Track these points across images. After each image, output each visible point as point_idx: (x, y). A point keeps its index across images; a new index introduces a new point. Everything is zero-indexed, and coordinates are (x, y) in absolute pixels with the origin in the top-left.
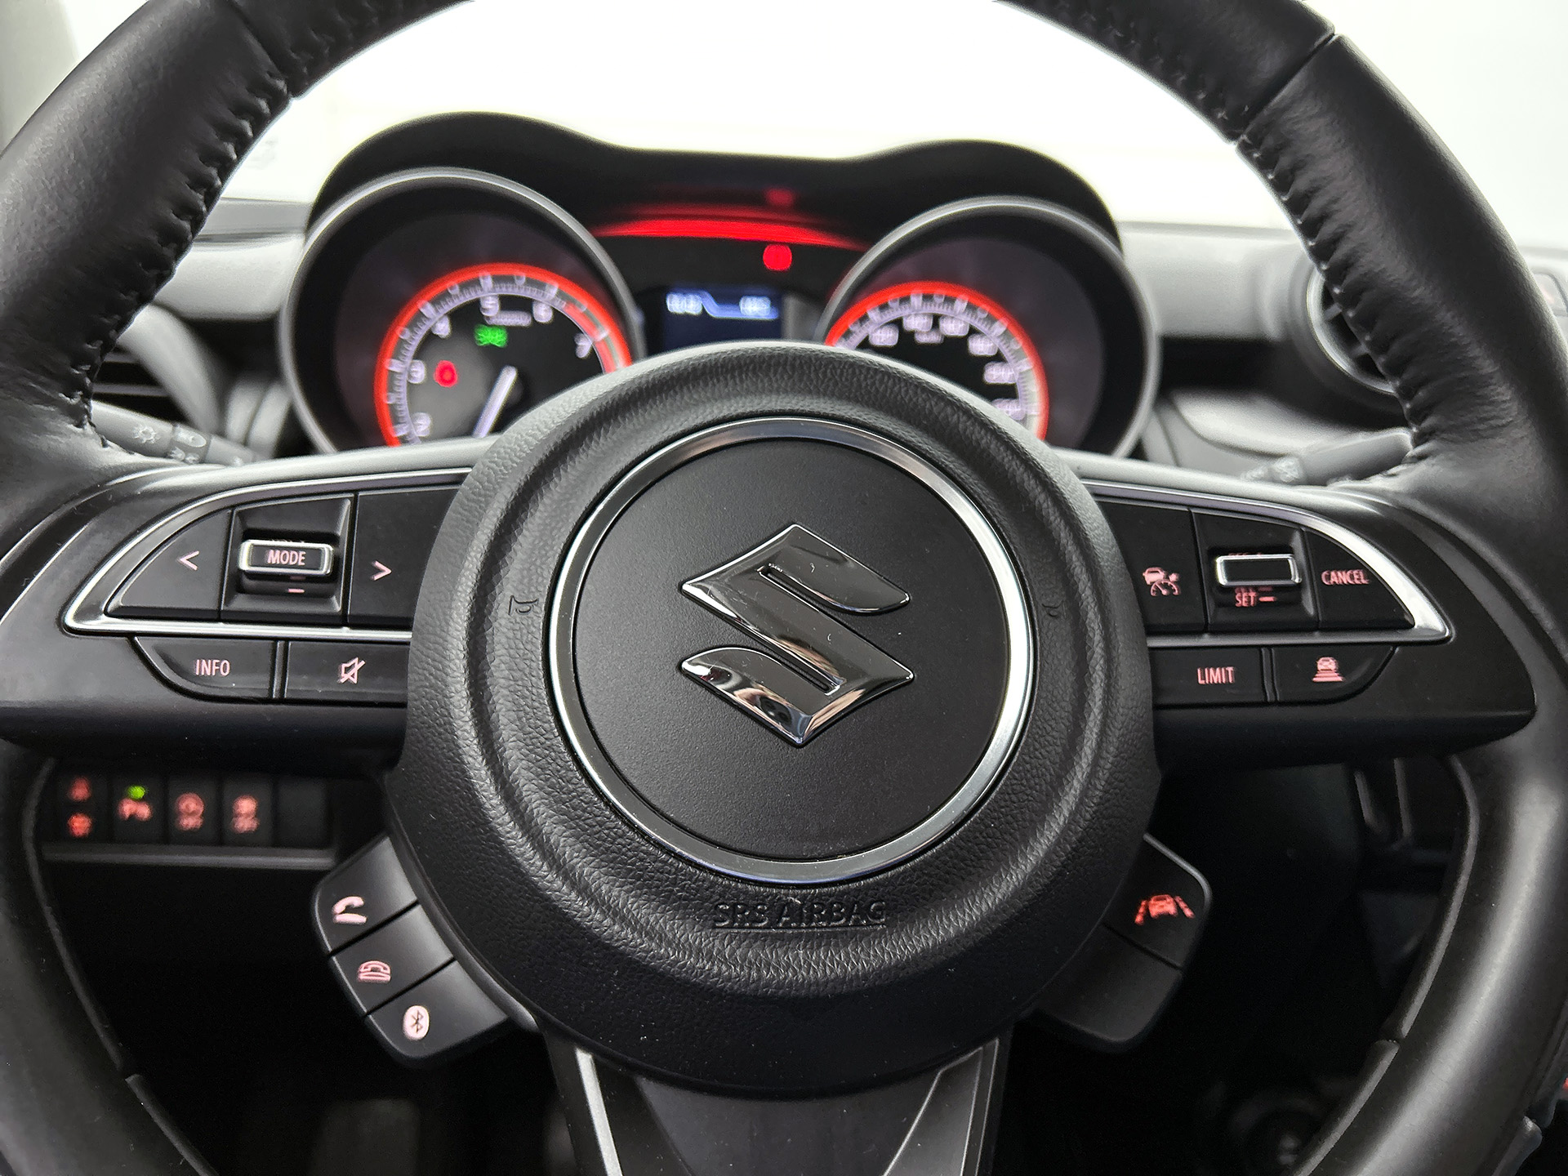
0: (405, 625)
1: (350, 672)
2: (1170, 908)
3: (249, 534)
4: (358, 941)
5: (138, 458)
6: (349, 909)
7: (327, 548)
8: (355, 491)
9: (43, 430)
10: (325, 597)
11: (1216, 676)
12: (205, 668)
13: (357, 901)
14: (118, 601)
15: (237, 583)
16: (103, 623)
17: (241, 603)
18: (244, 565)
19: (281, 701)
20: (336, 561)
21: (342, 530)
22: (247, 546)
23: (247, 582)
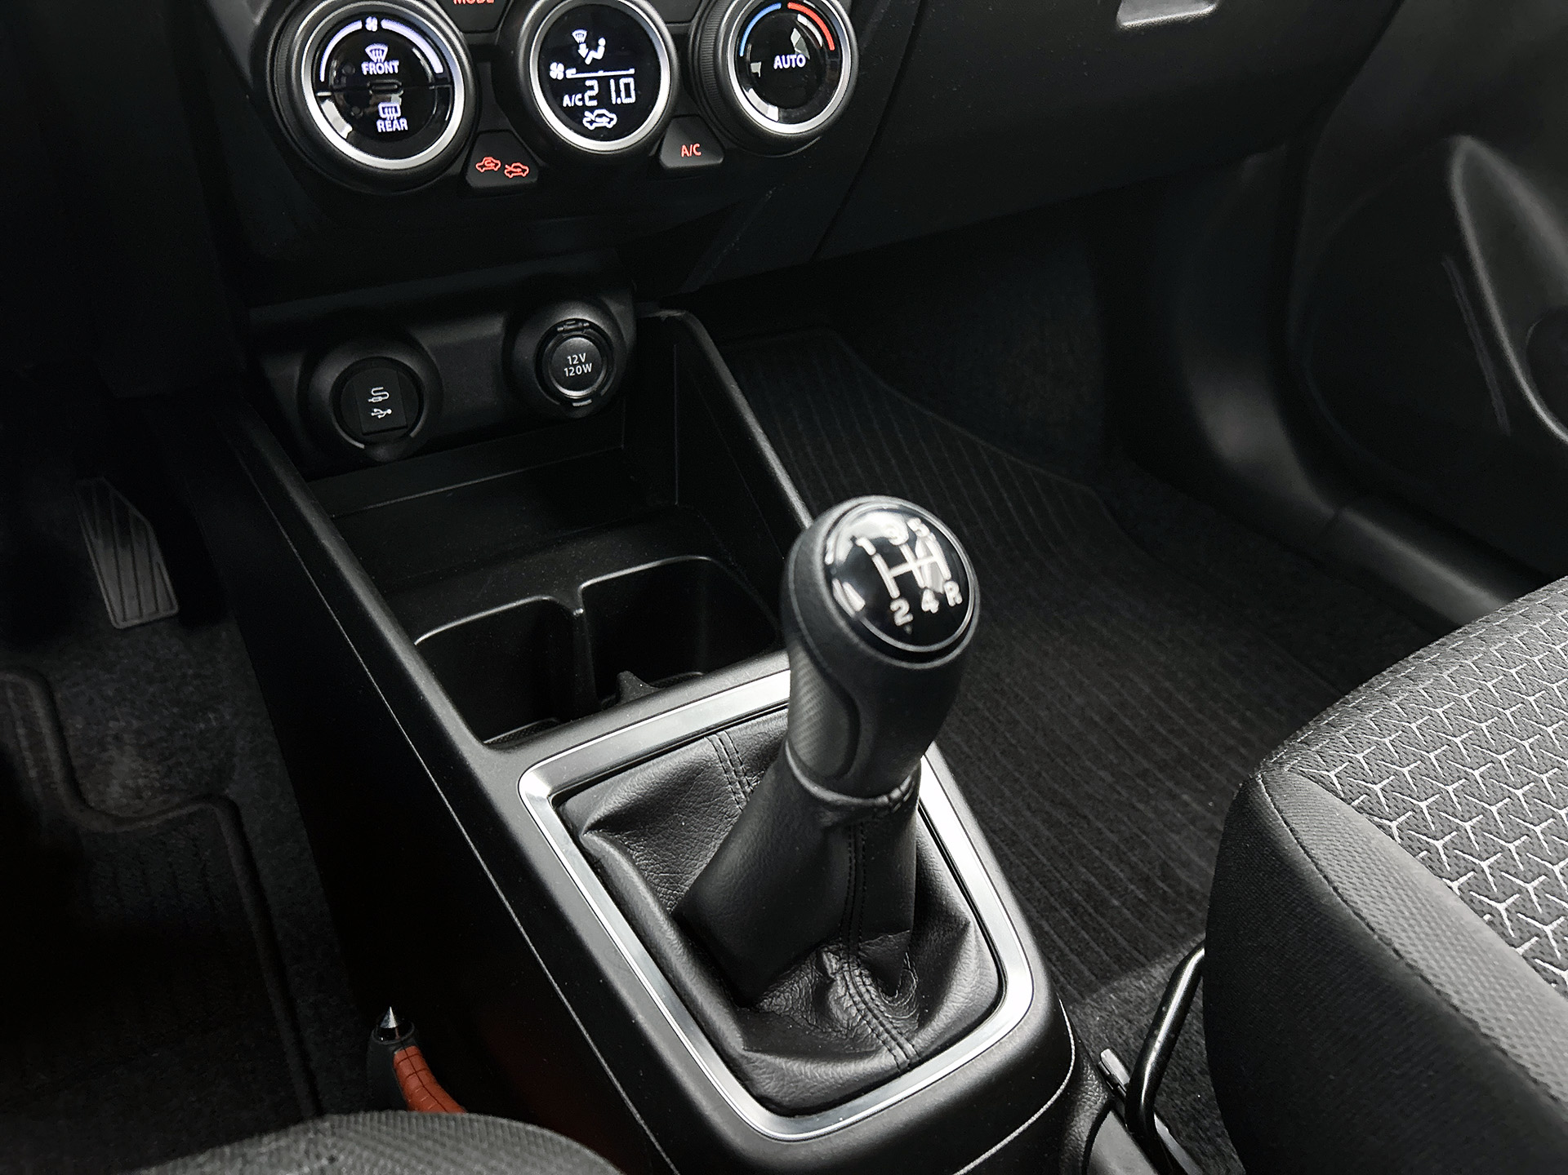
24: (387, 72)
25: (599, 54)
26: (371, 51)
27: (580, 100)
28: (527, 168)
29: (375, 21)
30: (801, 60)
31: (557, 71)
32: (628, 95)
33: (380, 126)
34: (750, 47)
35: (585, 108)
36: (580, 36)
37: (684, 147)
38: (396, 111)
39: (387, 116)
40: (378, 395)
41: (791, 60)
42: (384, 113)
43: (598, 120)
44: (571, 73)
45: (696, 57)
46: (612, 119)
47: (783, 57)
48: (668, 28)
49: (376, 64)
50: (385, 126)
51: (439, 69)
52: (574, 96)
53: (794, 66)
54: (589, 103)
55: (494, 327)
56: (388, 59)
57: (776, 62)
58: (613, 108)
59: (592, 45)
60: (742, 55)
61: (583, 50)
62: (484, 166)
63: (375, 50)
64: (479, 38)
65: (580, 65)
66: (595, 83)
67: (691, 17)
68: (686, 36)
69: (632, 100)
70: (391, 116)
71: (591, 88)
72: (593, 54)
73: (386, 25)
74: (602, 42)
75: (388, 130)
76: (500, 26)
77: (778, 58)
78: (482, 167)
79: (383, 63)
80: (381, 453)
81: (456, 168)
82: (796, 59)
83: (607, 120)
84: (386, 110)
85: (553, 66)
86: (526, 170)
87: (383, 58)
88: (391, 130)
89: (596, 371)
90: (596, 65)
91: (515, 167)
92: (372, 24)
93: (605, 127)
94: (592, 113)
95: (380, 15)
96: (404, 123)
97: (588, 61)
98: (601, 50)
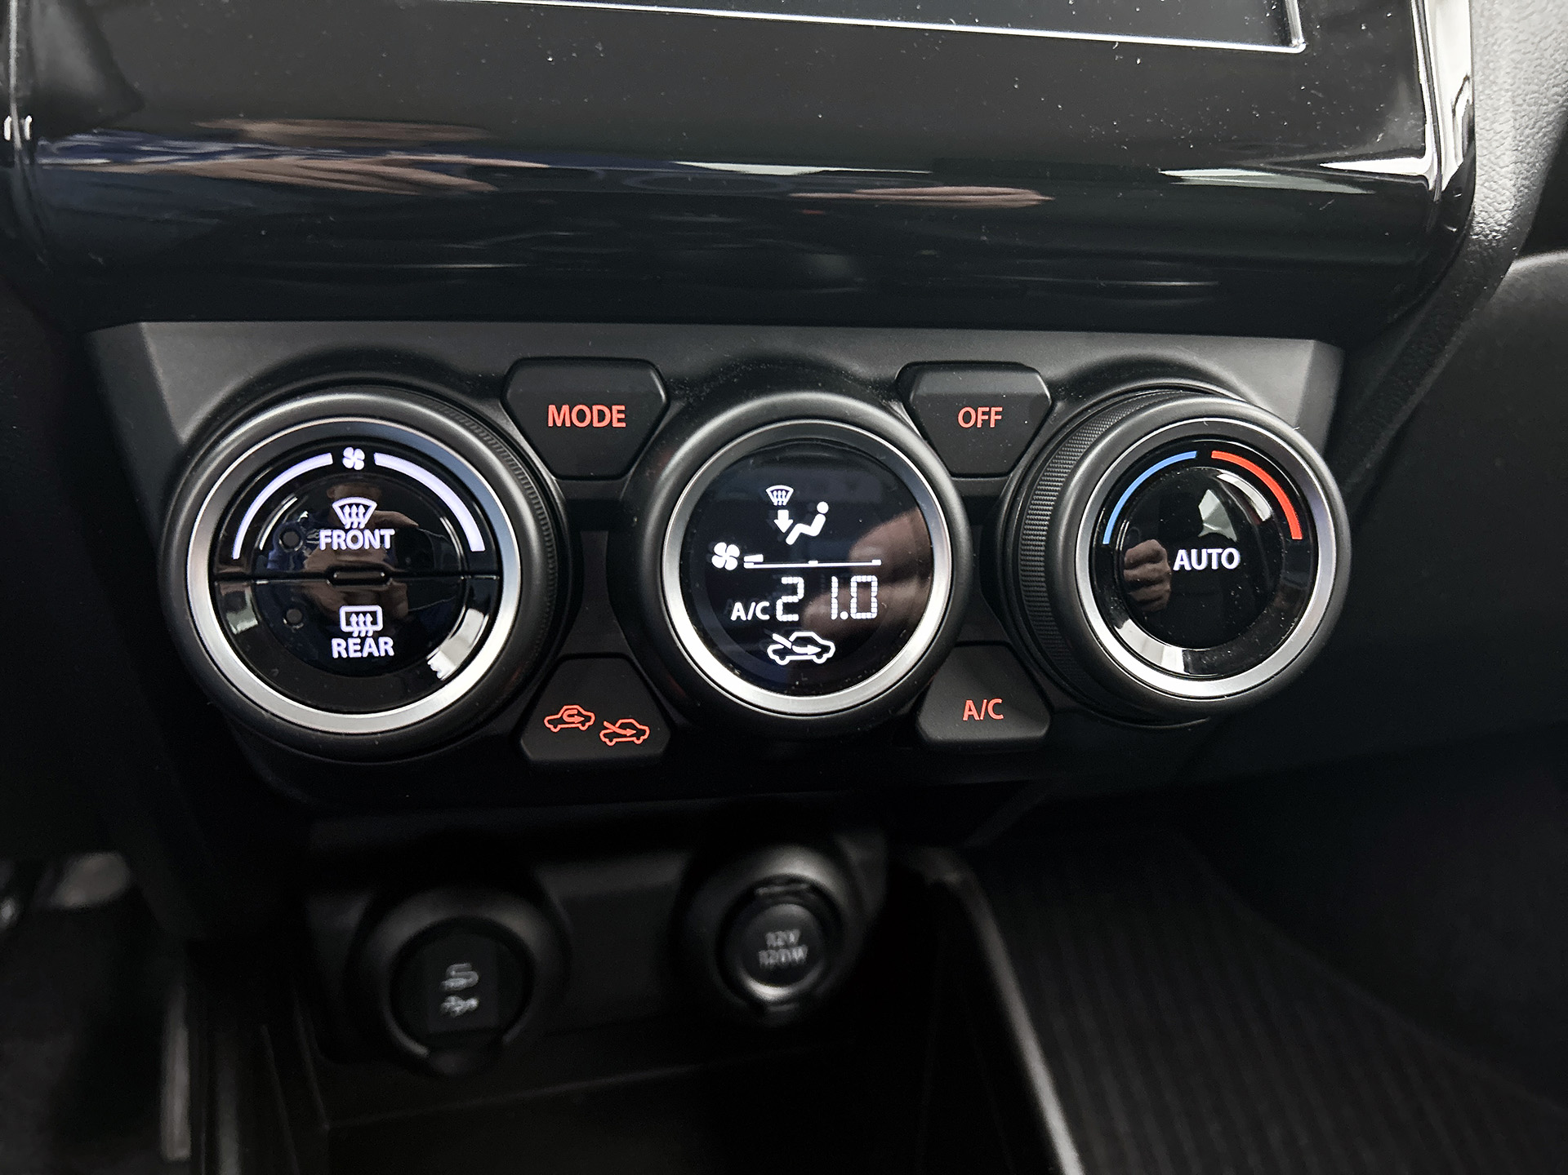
24: (367, 547)
25: (814, 529)
26: (342, 507)
27: (764, 610)
28: (646, 728)
29: (360, 454)
30: (1230, 558)
31: (725, 556)
32: (864, 606)
33: (338, 647)
34: (1125, 526)
35: (775, 626)
37: (969, 703)
38: (374, 623)
39: (354, 629)
40: (459, 978)
41: (1210, 556)
42: (348, 623)
43: (796, 649)
44: (753, 561)
45: (1011, 538)
46: (826, 649)
47: (1194, 552)
48: (956, 486)
49: (346, 531)
50: (347, 649)
51: (476, 543)
52: (753, 604)
53: (1215, 566)
54: (781, 617)
55: (666, 872)
56: (374, 524)
57: (1179, 558)
58: (831, 630)
59: (801, 511)
60: (1106, 541)
61: (783, 520)
62: (561, 721)
63: (350, 505)
64: (588, 490)
65: (773, 545)
66: (799, 582)
67: (1009, 467)
68: (995, 501)
71: (792, 590)
72: (801, 528)
73: (382, 460)
74: (822, 507)
75: (352, 655)
76: (633, 470)
77: (1182, 553)
78: (554, 723)
79: (362, 531)
80: (449, 1063)
81: (503, 724)
82: (1220, 555)
84: (354, 618)
85: (720, 547)
86: (644, 732)
87: (364, 521)
88: (359, 655)
89: (811, 959)
90: (805, 548)
91: (622, 726)
92: (354, 459)
93: (811, 661)
94: (787, 635)
95: (371, 444)
96: (387, 646)
97: (791, 540)
98: (819, 522)
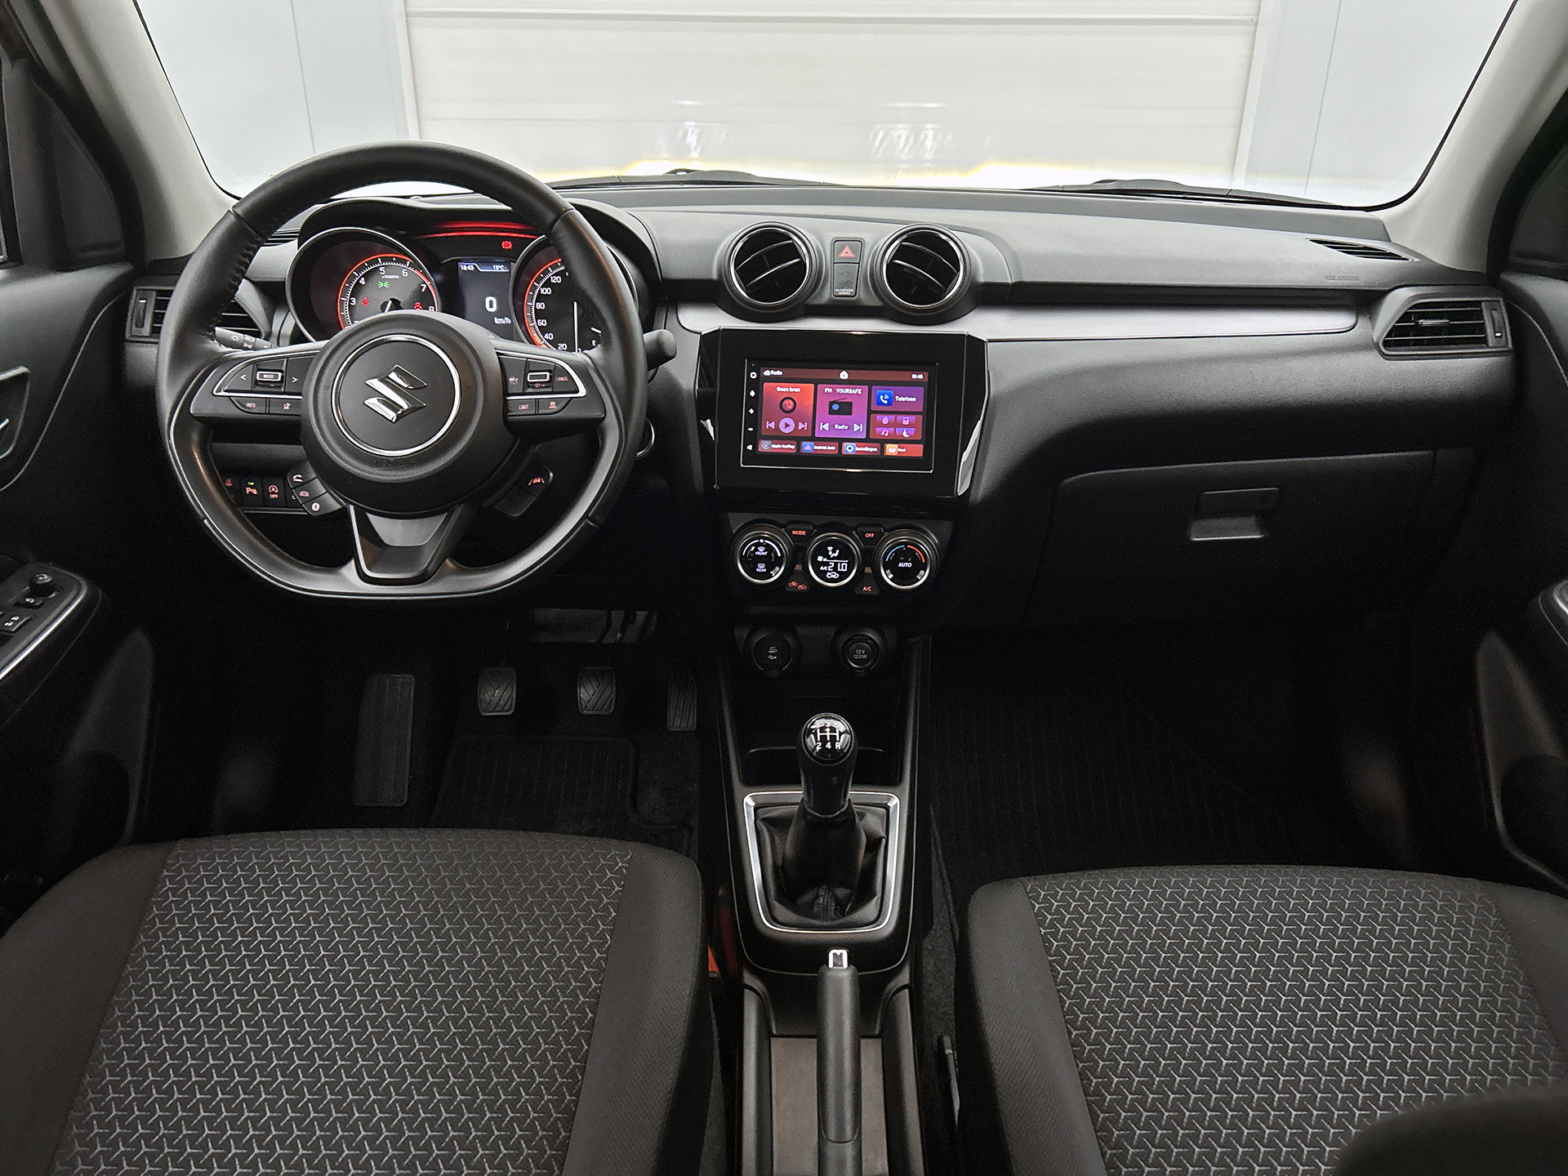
0: (300, 394)
1: (287, 407)
2: (539, 481)
3: (259, 370)
4: (300, 486)
5: (230, 349)
6: (297, 478)
7: (280, 374)
8: (287, 357)
9: (204, 343)
10: (280, 387)
11: (524, 407)
12: (249, 405)
13: (300, 476)
14: (226, 388)
15: (256, 383)
16: (222, 393)
17: (257, 388)
18: (258, 379)
19: (269, 414)
20: (282, 377)
21: (284, 369)
22: (258, 373)
23: (259, 383)
24: (763, 554)
25: (836, 555)
26: (760, 548)
27: (826, 568)
28: (803, 587)
31: (820, 559)
32: (844, 568)
33: (758, 570)
35: (828, 571)
36: (830, 548)
37: (865, 587)
38: (764, 566)
40: (773, 651)
42: (760, 566)
43: (832, 575)
44: (825, 560)
47: (903, 563)
49: (760, 552)
51: (779, 555)
52: (824, 567)
53: (906, 567)
55: (830, 631)
56: (764, 551)
57: (899, 564)
58: (838, 572)
59: (834, 552)
61: (830, 553)
64: (798, 546)
65: (828, 557)
66: (833, 564)
69: (846, 570)
70: (761, 568)
71: (831, 565)
72: (834, 555)
73: (766, 541)
74: (838, 551)
76: (806, 542)
78: (788, 585)
79: (762, 552)
80: (768, 673)
81: (779, 584)
83: (835, 576)
85: (819, 557)
88: (761, 571)
89: (868, 658)
90: (834, 558)
91: (799, 587)
93: (833, 578)
94: (830, 573)
95: (764, 538)
96: (765, 570)
97: (832, 557)
98: (837, 553)
